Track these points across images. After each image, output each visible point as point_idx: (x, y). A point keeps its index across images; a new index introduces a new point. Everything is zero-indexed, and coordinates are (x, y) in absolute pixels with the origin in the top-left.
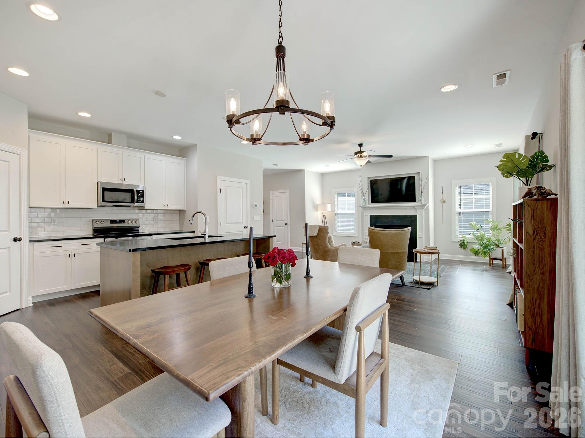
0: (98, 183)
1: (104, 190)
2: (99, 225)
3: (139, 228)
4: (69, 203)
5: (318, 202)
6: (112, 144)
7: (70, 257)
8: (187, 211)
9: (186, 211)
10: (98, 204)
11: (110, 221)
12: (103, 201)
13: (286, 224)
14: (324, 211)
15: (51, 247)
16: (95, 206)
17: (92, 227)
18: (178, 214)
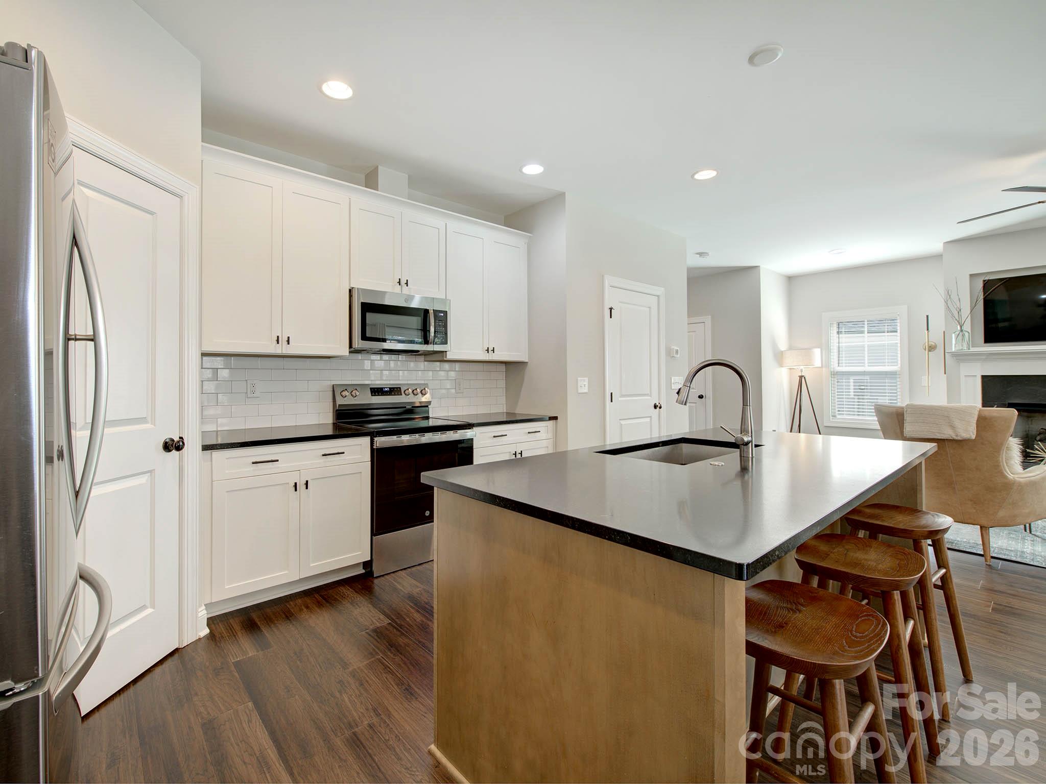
0: (350, 291)
1: (367, 308)
2: (347, 400)
3: (427, 406)
4: (288, 344)
5: (783, 345)
6: (378, 191)
7: (296, 490)
8: (529, 364)
9: (527, 365)
10: (351, 346)
11: (371, 389)
12: (364, 337)
13: (701, 397)
14: (802, 367)
15: (253, 463)
16: (345, 351)
17: (331, 404)
18: (503, 372)
